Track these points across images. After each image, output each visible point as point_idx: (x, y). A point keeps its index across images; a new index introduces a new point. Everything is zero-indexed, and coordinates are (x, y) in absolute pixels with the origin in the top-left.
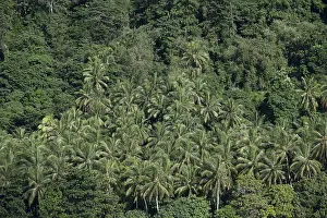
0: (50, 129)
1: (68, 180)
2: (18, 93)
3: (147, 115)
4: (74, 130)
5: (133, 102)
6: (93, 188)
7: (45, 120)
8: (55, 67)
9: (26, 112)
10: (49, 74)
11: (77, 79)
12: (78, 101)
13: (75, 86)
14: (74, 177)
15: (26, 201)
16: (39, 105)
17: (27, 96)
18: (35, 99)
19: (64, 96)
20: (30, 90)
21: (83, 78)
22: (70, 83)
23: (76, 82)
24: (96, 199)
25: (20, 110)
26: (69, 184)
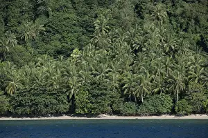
0: (77, 56)
1: (91, 85)
2: (58, 36)
3: (132, 48)
4: (91, 57)
5: (124, 41)
6: (106, 89)
7: (74, 51)
8: (78, 21)
9: (63, 46)
10: (75, 25)
11: (91, 27)
12: (92, 40)
13: (90, 31)
14: (95, 83)
15: (68, 97)
16: (69, 43)
17: (63, 37)
18: (67, 39)
19: (83, 37)
20: (65, 34)
21: (94, 27)
22: (87, 30)
23: (90, 29)
24: (108, 96)
25: (59, 45)
26: (91, 87)
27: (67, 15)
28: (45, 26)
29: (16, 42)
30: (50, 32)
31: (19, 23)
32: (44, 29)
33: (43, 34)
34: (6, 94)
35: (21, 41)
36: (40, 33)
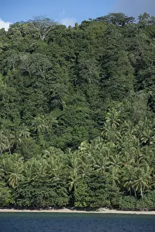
27: (80, 108)
28: (58, 119)
29: (29, 134)
30: (62, 124)
31: (34, 116)
32: (57, 122)
33: (56, 126)
34: (8, 185)
35: (34, 133)
36: (53, 126)
